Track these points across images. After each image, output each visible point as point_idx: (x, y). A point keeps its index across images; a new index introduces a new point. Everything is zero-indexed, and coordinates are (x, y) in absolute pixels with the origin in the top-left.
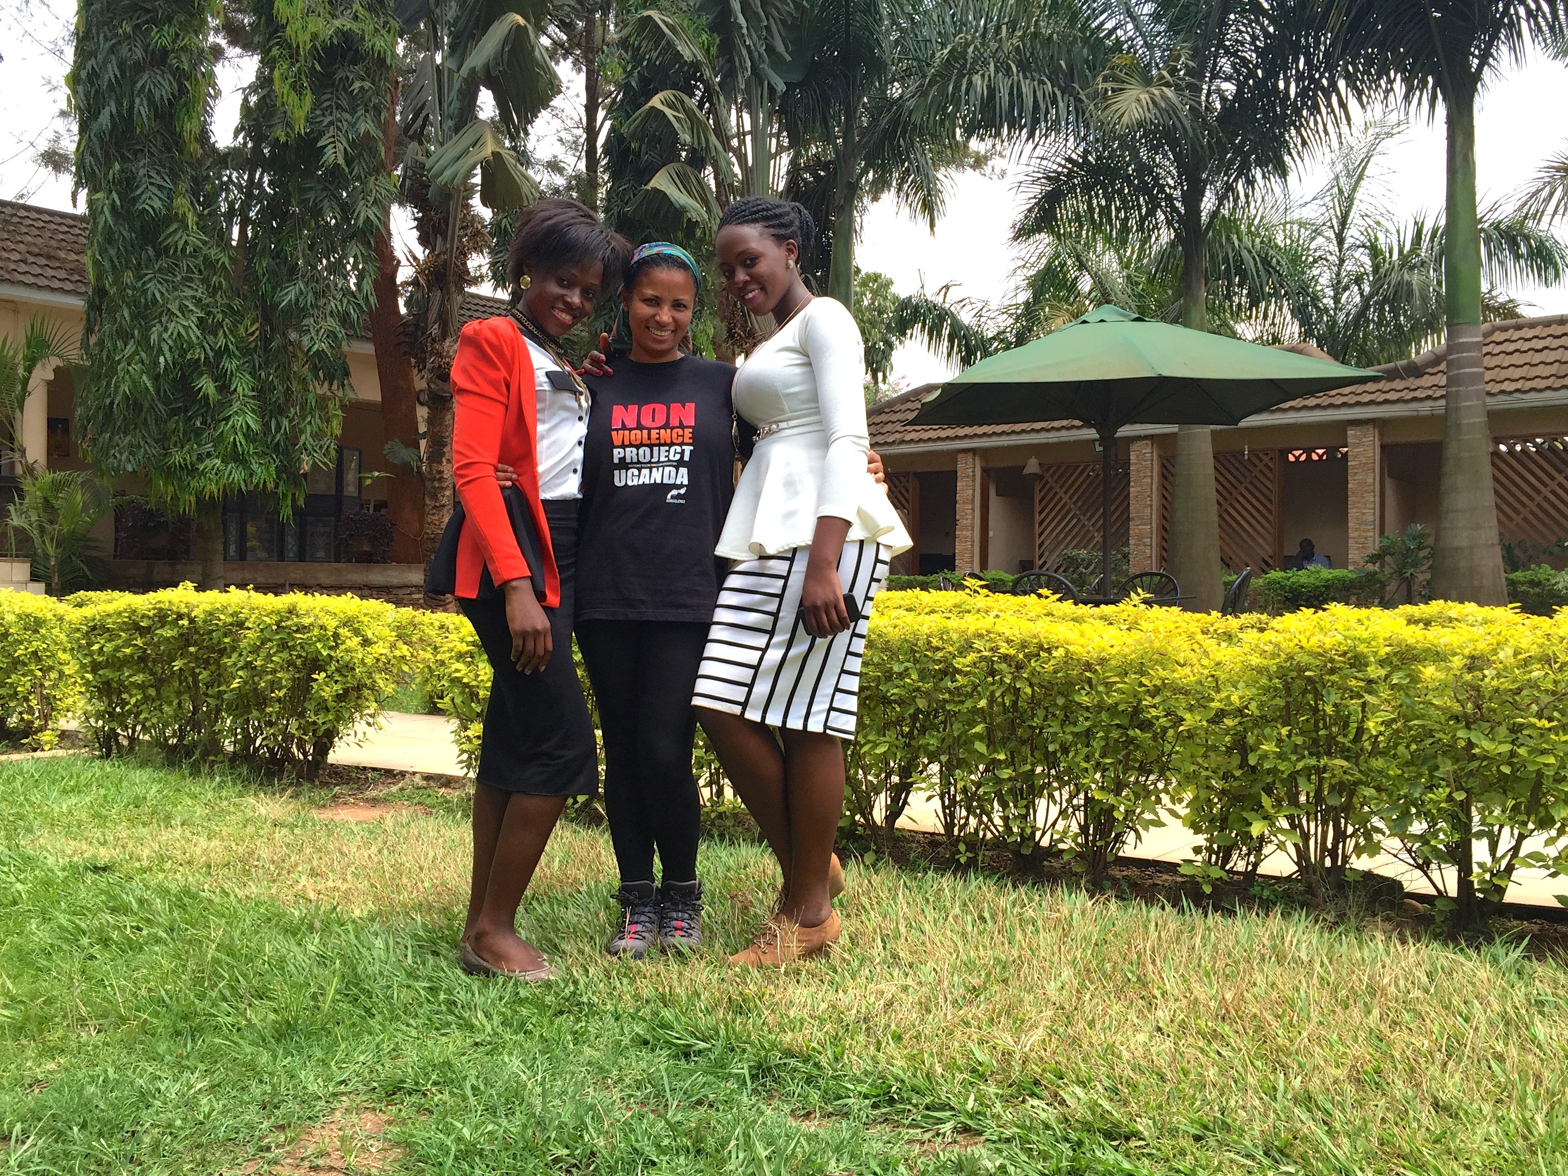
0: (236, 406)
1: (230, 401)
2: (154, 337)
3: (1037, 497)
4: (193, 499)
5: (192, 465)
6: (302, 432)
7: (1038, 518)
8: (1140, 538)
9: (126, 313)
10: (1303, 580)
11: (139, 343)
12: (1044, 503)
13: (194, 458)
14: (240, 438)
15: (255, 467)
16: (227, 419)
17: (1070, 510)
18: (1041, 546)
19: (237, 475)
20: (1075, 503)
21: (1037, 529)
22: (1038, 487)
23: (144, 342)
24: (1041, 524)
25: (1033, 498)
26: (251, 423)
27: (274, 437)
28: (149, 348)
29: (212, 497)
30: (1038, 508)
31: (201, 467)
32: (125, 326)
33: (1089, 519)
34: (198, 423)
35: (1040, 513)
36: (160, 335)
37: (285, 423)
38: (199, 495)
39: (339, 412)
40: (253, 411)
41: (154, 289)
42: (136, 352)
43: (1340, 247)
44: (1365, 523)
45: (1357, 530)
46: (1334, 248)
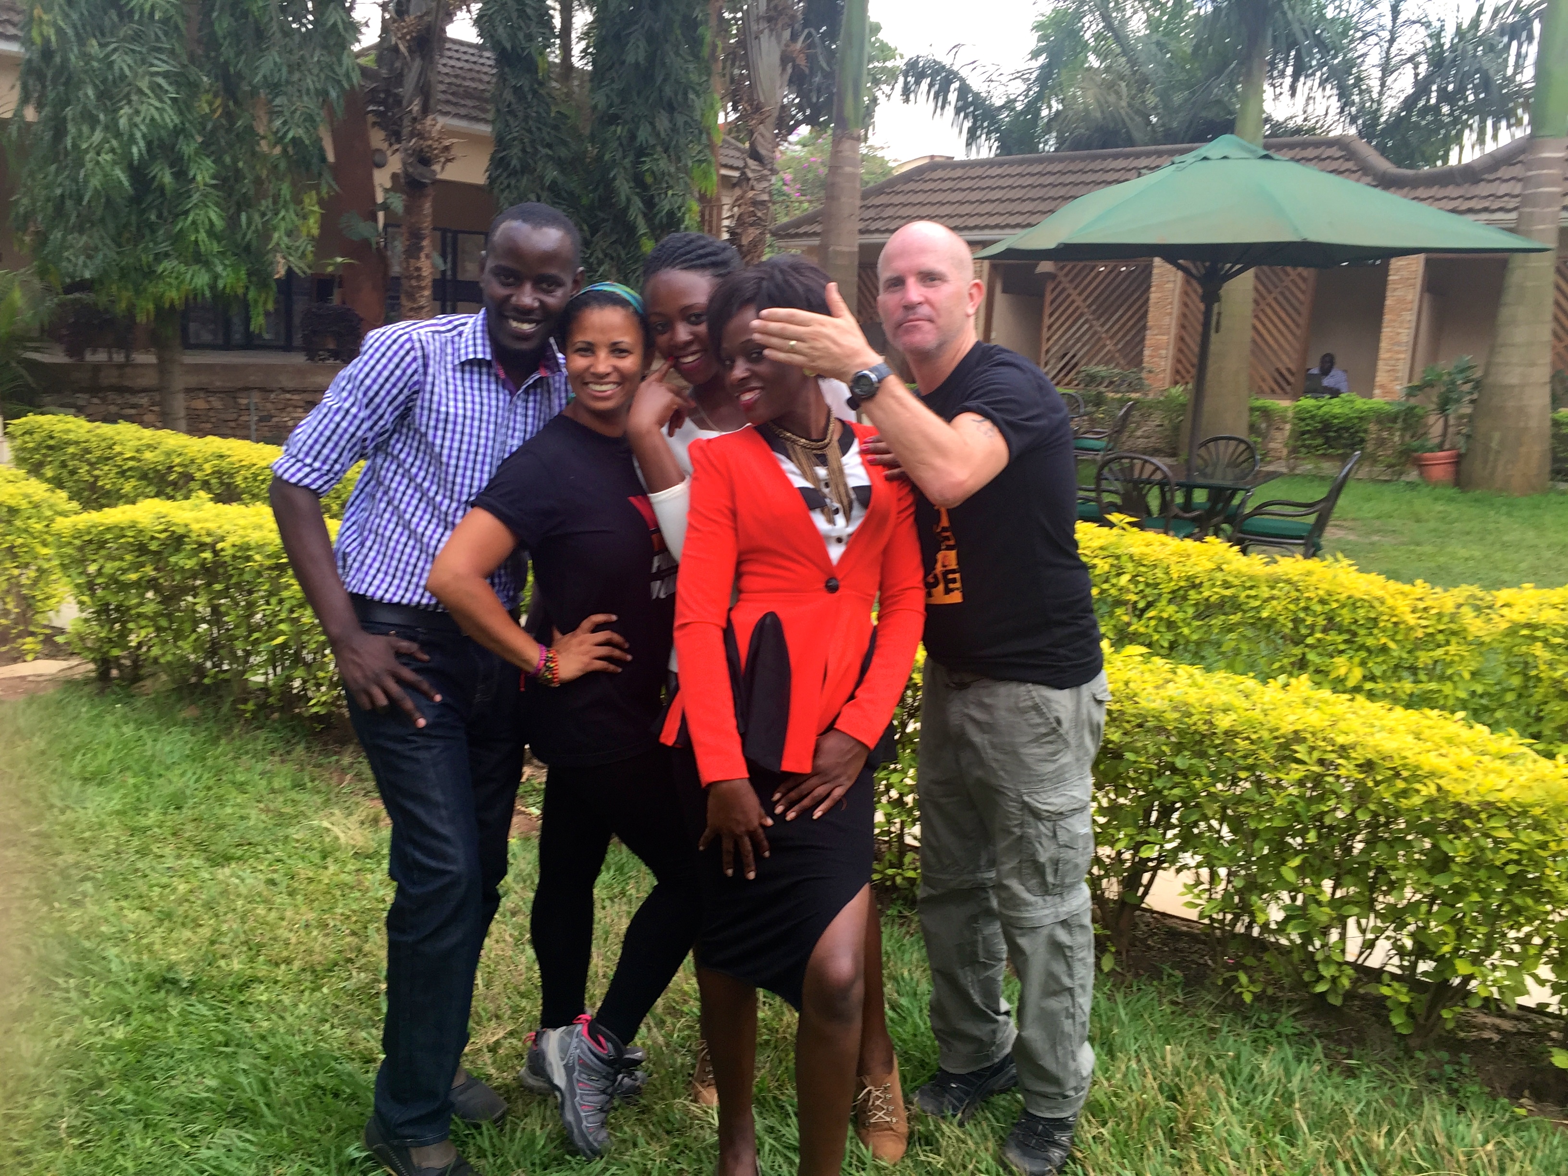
0: (196, 197)
1: (188, 191)
2: (123, 122)
3: (1049, 297)
4: (151, 306)
5: (149, 267)
6: (275, 228)
7: (1047, 321)
8: (1157, 348)
9: (90, 92)
10: (1337, 410)
11: (107, 128)
12: (1055, 305)
13: (151, 258)
14: (203, 236)
15: (219, 269)
16: (186, 213)
17: (1082, 315)
18: (1047, 351)
19: (202, 279)
20: (1089, 306)
21: (1045, 334)
22: (1050, 286)
23: (112, 128)
24: (1050, 327)
25: (1042, 296)
26: (213, 216)
27: (245, 235)
28: (118, 135)
29: (172, 305)
30: (1047, 311)
31: (160, 269)
32: (90, 107)
33: (1103, 325)
34: (153, 217)
35: (1051, 315)
36: (130, 119)
37: (257, 217)
38: (158, 301)
39: (316, 208)
40: (217, 204)
41: (122, 62)
42: (105, 140)
43: (1395, 19)
44: (1398, 344)
45: (1389, 351)
46: (1387, 21)
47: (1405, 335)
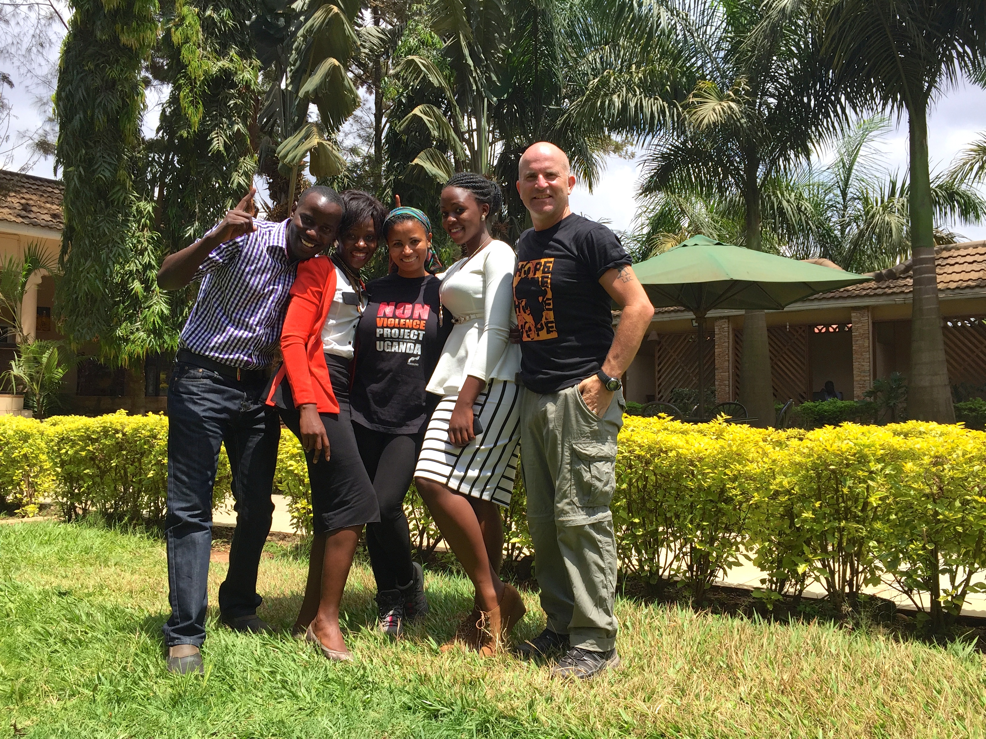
0: (155, 300)
1: (151, 296)
2: (104, 256)
3: (657, 355)
4: (127, 358)
5: (127, 336)
7: (657, 368)
8: (722, 380)
9: (87, 242)
10: (826, 408)
11: (94, 260)
12: (661, 359)
13: (128, 332)
14: (157, 319)
15: (166, 337)
16: (149, 307)
17: (677, 363)
18: (659, 385)
19: (155, 342)
20: (680, 359)
21: (657, 375)
22: (657, 349)
23: (98, 259)
24: (659, 372)
25: (654, 356)
26: (164, 309)
27: (178, 319)
28: (100, 263)
29: (138, 356)
30: (657, 362)
31: (132, 337)
32: (86, 250)
33: (689, 369)
34: (131, 310)
35: (659, 365)
36: (107, 255)
38: (131, 355)
40: (166, 302)
41: (104, 226)
42: (92, 266)
43: (844, 199)
44: (864, 371)
45: (859, 376)
46: (840, 199)
47: (867, 366)
